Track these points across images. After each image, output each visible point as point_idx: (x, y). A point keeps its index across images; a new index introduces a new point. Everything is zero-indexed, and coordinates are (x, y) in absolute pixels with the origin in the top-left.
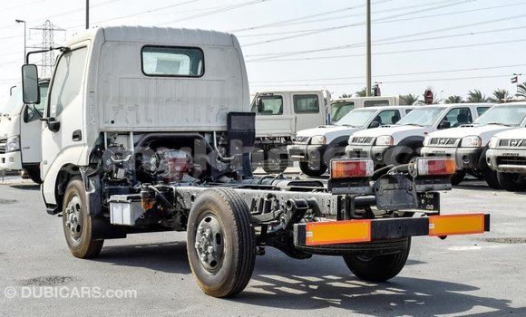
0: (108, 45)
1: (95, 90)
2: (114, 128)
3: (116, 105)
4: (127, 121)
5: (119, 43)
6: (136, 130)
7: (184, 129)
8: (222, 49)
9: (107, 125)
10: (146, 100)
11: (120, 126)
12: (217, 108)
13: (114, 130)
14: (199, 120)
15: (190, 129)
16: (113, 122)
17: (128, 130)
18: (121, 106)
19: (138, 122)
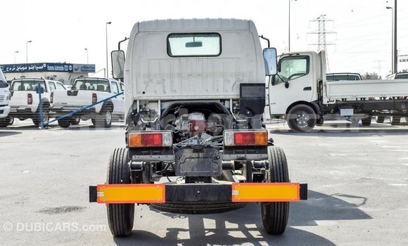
0: (140, 35)
1: (130, 69)
2: (144, 97)
3: (147, 80)
4: (156, 92)
5: (149, 33)
6: (162, 98)
7: (203, 98)
8: (238, 33)
9: (139, 95)
10: (171, 75)
11: (150, 95)
12: (233, 80)
13: (145, 98)
14: (218, 90)
15: (209, 97)
16: (144, 93)
17: (156, 98)
18: (151, 81)
19: (165, 92)
